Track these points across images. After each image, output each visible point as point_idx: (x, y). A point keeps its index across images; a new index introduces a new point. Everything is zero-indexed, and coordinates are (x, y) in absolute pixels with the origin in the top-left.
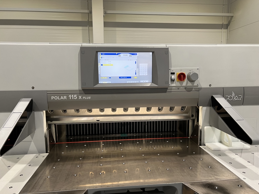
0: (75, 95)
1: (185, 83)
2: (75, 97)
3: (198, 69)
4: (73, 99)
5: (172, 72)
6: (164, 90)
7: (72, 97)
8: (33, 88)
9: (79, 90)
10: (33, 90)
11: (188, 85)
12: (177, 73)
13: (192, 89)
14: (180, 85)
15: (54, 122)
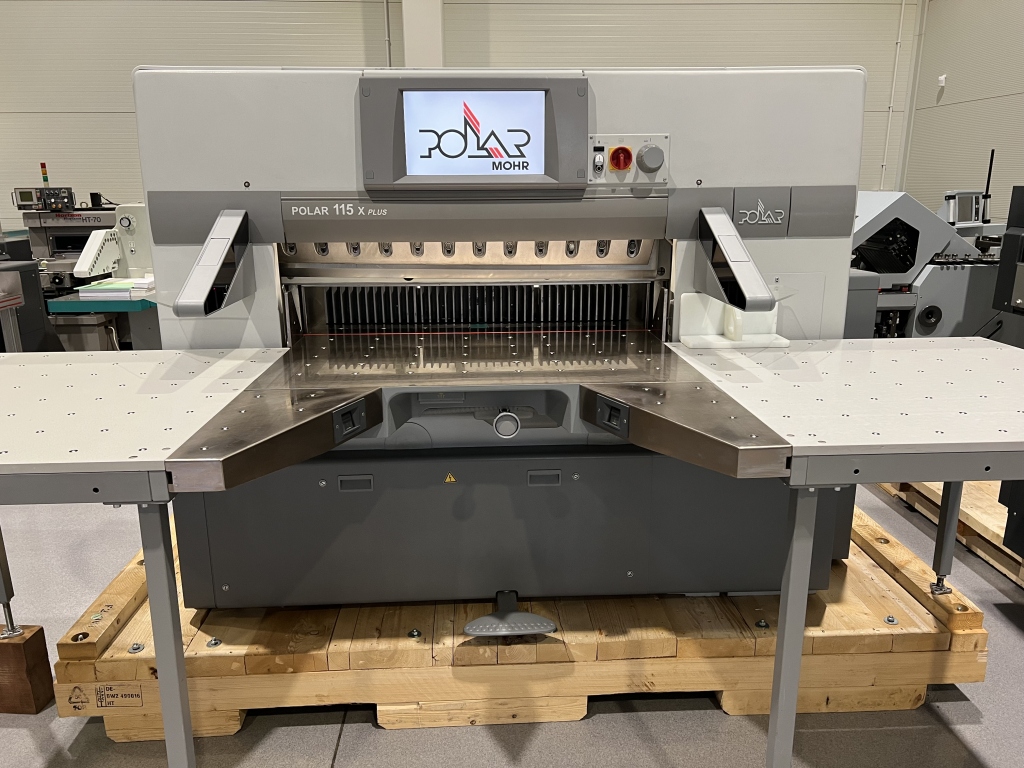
0: (348, 205)
1: (632, 174)
2: (348, 208)
3: (666, 137)
4: (344, 213)
5: (598, 145)
6: (576, 193)
7: (340, 210)
8: (247, 185)
9: (359, 193)
10: (247, 189)
11: (638, 181)
12: (610, 147)
13: (650, 191)
14: (618, 182)
15: (298, 280)
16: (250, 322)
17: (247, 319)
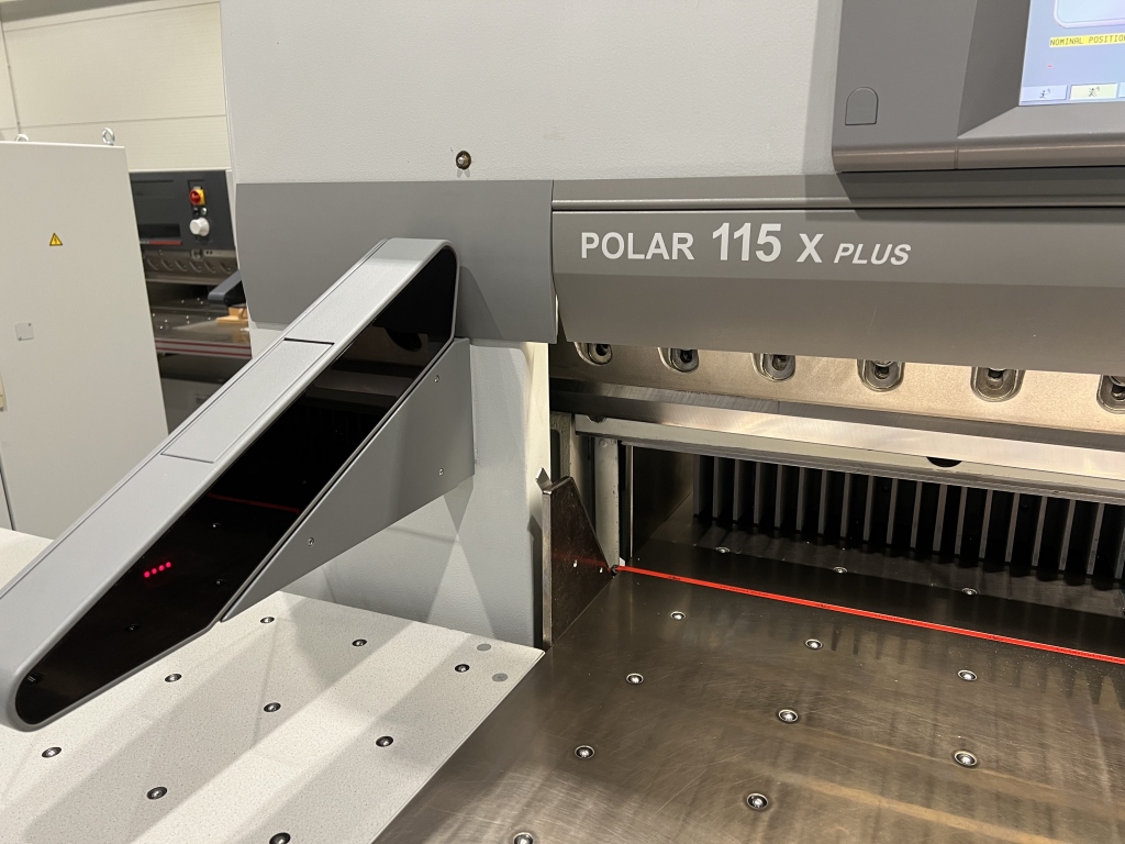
0: (765, 227)
2: (762, 240)
4: (745, 257)
7: (735, 245)
8: (464, 160)
10: (464, 176)
15: (614, 426)
16: (457, 551)
17: (452, 541)
